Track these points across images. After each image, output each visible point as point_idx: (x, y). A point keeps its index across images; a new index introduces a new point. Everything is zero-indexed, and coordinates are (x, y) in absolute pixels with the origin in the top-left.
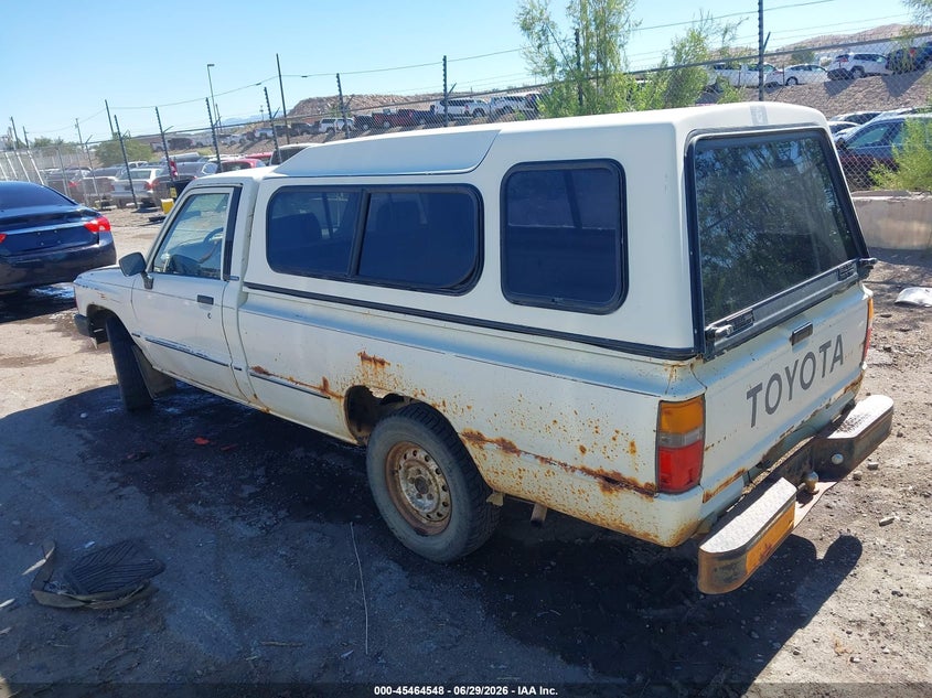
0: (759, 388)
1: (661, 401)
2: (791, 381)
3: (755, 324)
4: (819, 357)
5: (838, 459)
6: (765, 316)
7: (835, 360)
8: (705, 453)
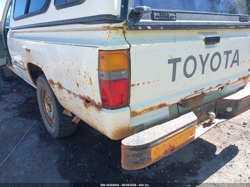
0: (179, 60)
1: (100, 50)
2: (204, 64)
3: (177, 21)
4: (224, 57)
5: (229, 110)
6: (186, 20)
7: (234, 62)
8: (132, 88)
